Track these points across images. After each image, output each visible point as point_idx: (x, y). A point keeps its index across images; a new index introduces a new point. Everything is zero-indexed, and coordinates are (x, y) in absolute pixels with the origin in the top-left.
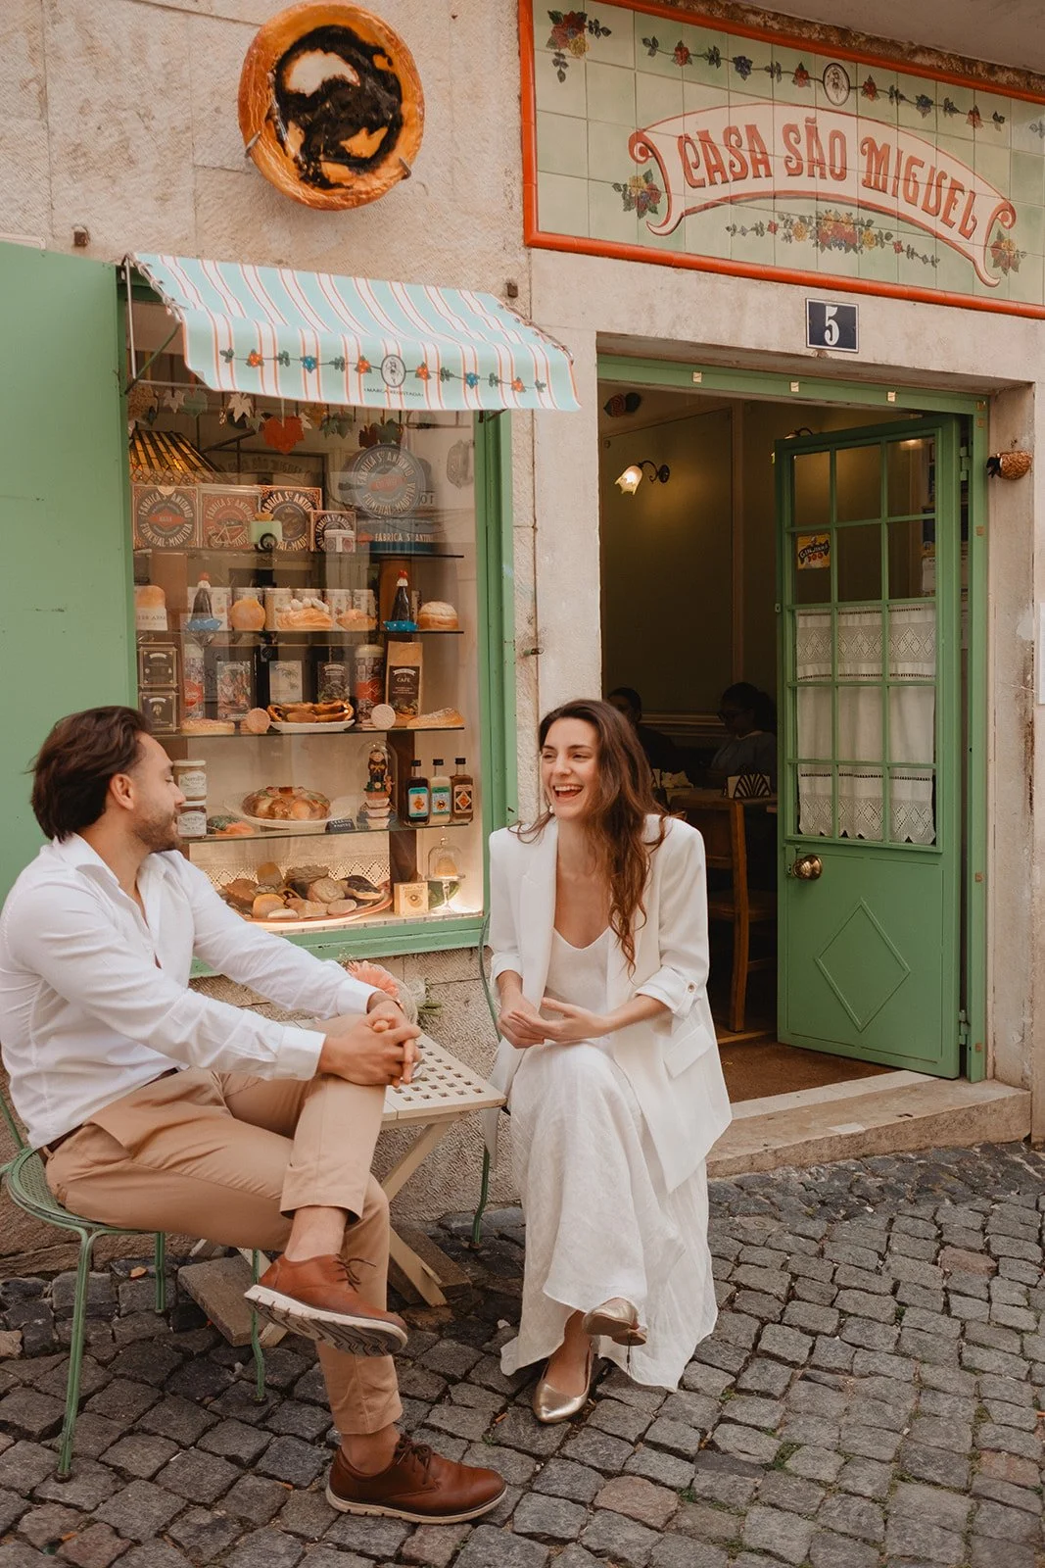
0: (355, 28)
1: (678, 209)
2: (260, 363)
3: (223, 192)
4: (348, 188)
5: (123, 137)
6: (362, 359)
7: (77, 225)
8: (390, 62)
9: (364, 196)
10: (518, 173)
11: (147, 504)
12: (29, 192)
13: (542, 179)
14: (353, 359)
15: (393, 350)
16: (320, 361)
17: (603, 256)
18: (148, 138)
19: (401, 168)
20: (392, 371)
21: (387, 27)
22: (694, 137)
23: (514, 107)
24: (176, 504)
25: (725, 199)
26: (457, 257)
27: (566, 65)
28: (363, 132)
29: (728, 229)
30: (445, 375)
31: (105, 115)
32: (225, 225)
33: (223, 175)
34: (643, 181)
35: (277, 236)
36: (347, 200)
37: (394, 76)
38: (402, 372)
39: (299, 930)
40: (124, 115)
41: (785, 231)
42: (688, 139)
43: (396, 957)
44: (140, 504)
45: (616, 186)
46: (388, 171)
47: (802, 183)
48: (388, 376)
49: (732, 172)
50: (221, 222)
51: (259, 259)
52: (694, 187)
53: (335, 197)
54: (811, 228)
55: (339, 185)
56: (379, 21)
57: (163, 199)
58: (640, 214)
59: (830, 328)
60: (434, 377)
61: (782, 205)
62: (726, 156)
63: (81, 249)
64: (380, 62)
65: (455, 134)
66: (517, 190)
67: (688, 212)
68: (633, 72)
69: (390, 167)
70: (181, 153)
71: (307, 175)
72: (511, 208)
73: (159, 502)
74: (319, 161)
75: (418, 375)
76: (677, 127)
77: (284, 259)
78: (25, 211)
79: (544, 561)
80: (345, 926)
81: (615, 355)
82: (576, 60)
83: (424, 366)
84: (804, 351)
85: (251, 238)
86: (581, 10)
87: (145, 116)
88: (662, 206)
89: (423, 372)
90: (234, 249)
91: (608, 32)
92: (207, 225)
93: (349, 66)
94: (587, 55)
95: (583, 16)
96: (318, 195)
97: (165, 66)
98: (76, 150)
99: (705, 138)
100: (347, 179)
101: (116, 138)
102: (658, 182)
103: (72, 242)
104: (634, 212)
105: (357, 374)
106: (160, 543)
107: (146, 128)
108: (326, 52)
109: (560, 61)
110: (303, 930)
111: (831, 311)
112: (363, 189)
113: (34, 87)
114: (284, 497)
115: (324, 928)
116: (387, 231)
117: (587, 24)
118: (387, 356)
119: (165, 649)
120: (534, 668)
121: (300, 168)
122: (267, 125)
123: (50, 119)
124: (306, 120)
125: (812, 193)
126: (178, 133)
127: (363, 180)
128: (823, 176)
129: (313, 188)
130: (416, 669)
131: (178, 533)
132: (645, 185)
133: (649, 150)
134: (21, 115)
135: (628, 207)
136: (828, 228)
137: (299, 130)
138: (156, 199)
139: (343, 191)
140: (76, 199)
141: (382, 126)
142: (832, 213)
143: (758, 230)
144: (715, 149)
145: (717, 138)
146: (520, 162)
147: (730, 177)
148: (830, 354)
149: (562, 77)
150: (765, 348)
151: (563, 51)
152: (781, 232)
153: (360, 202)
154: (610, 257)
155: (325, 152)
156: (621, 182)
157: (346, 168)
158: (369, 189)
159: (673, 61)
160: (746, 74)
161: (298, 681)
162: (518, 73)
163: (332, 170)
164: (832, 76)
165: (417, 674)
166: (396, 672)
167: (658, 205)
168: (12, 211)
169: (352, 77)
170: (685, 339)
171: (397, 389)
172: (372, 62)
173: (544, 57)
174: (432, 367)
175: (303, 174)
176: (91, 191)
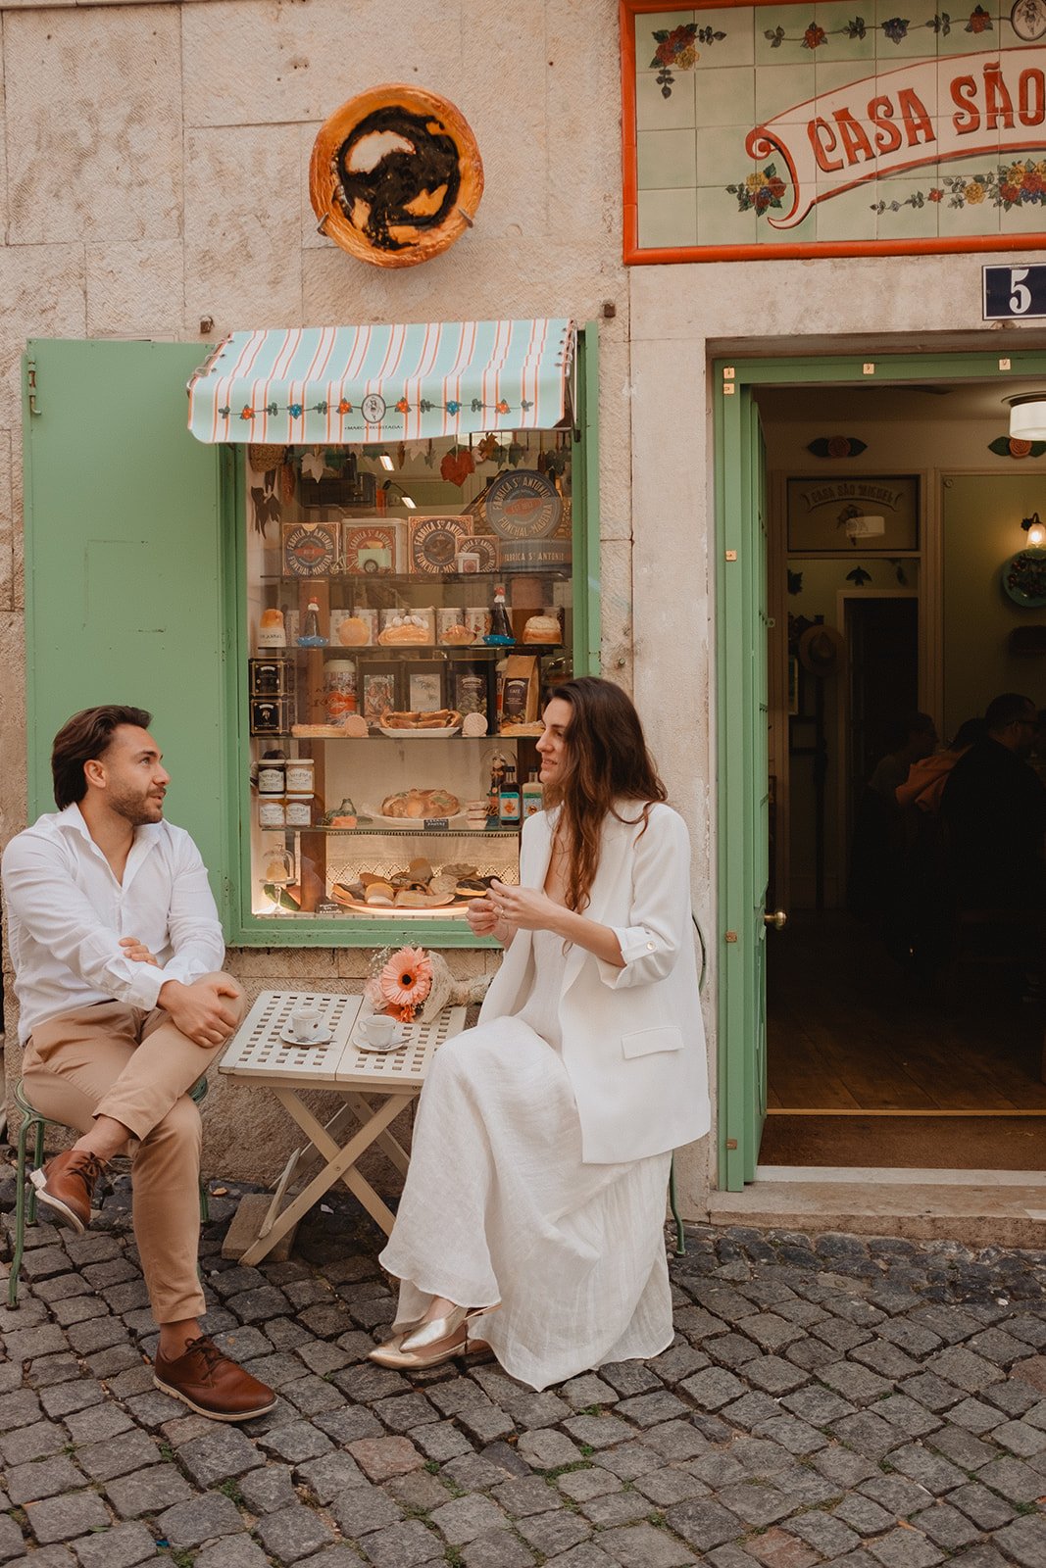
0: (404, 105)
1: (807, 196)
2: (252, 416)
3: (326, 268)
4: (415, 245)
5: (243, 238)
6: (344, 401)
7: (203, 316)
8: (442, 127)
9: (431, 250)
10: (618, 196)
11: (294, 540)
12: (168, 296)
13: (642, 197)
14: (335, 402)
15: (374, 389)
16: (305, 408)
17: (715, 261)
18: (265, 233)
19: (462, 218)
20: (373, 409)
21: (432, 97)
22: (829, 119)
23: (614, 135)
24: (317, 538)
25: (871, 177)
26: (550, 287)
27: (671, 80)
28: (424, 193)
29: (873, 207)
30: (425, 406)
31: (229, 223)
32: (327, 295)
33: (327, 252)
34: (763, 176)
35: (375, 297)
36: (416, 256)
37: (449, 138)
38: (383, 408)
39: (389, 917)
40: (243, 219)
41: (954, 196)
42: (821, 122)
43: (478, 950)
44: (288, 540)
45: (731, 189)
46: (451, 224)
47: (982, 138)
48: (368, 414)
49: (879, 146)
50: (324, 293)
51: (358, 320)
52: (828, 171)
53: (406, 255)
54: (990, 186)
55: (408, 244)
56: (424, 93)
57: (275, 282)
58: (760, 211)
59: (1018, 295)
60: (415, 409)
61: (946, 169)
62: (871, 130)
63: (206, 335)
64: (433, 129)
65: (551, 173)
66: (617, 213)
67: (821, 199)
68: (752, 69)
69: (454, 219)
70: (291, 241)
71: (377, 240)
72: (610, 231)
73: (304, 537)
74: (386, 227)
75: (398, 409)
76: (808, 113)
77: (380, 316)
78: (163, 312)
79: (642, 572)
80: (433, 917)
81: (765, 357)
82: (683, 73)
83: (404, 400)
84: (980, 325)
85: (351, 302)
86: (691, 22)
87: (261, 216)
88: (787, 199)
89: (403, 406)
90: (336, 314)
91: (721, 36)
92: (311, 298)
93: (405, 139)
94: (698, 64)
95: (693, 27)
96: (390, 256)
97: (279, 171)
98: (206, 256)
99: (843, 116)
100: (413, 238)
101: (237, 240)
102: (782, 174)
103: (199, 331)
104: (752, 210)
105: (339, 415)
106: (305, 572)
107: (263, 226)
108: (381, 131)
109: (665, 79)
110: (393, 917)
111: (1018, 275)
112: (429, 244)
113: (175, 213)
114: (436, 525)
115: (413, 917)
116: (479, 274)
117: (697, 34)
118: (368, 396)
119: (273, 663)
120: (630, 680)
121: (369, 236)
122: (335, 206)
123: (186, 236)
124: (369, 194)
125: (996, 147)
126: (289, 225)
127: (430, 235)
128: (1009, 125)
129: (385, 251)
130: (526, 680)
131: (319, 563)
132: (766, 181)
133: (772, 144)
134: (164, 237)
135: (745, 205)
136: (1016, 183)
137: (364, 203)
138: (269, 283)
139: (411, 248)
140: (204, 295)
141: (441, 184)
142: (1023, 164)
143: (916, 201)
144: (856, 126)
145: (860, 114)
146: (621, 186)
147: (876, 150)
148: (1018, 324)
149: (666, 93)
150: (924, 328)
151: (668, 68)
152: (947, 199)
153: (429, 256)
154: (724, 261)
155: (389, 217)
156: (736, 183)
157: (413, 228)
158: (434, 242)
159: (804, 46)
160: (900, 36)
161: (437, 693)
162: (619, 99)
163: (398, 232)
164: (1025, 9)
165: (526, 686)
166: (510, 684)
167: (782, 199)
168: (153, 313)
169: (408, 147)
170: (817, 332)
171: (377, 424)
172: (426, 130)
173: (647, 76)
174: (412, 400)
175: (373, 241)
176: (216, 287)
